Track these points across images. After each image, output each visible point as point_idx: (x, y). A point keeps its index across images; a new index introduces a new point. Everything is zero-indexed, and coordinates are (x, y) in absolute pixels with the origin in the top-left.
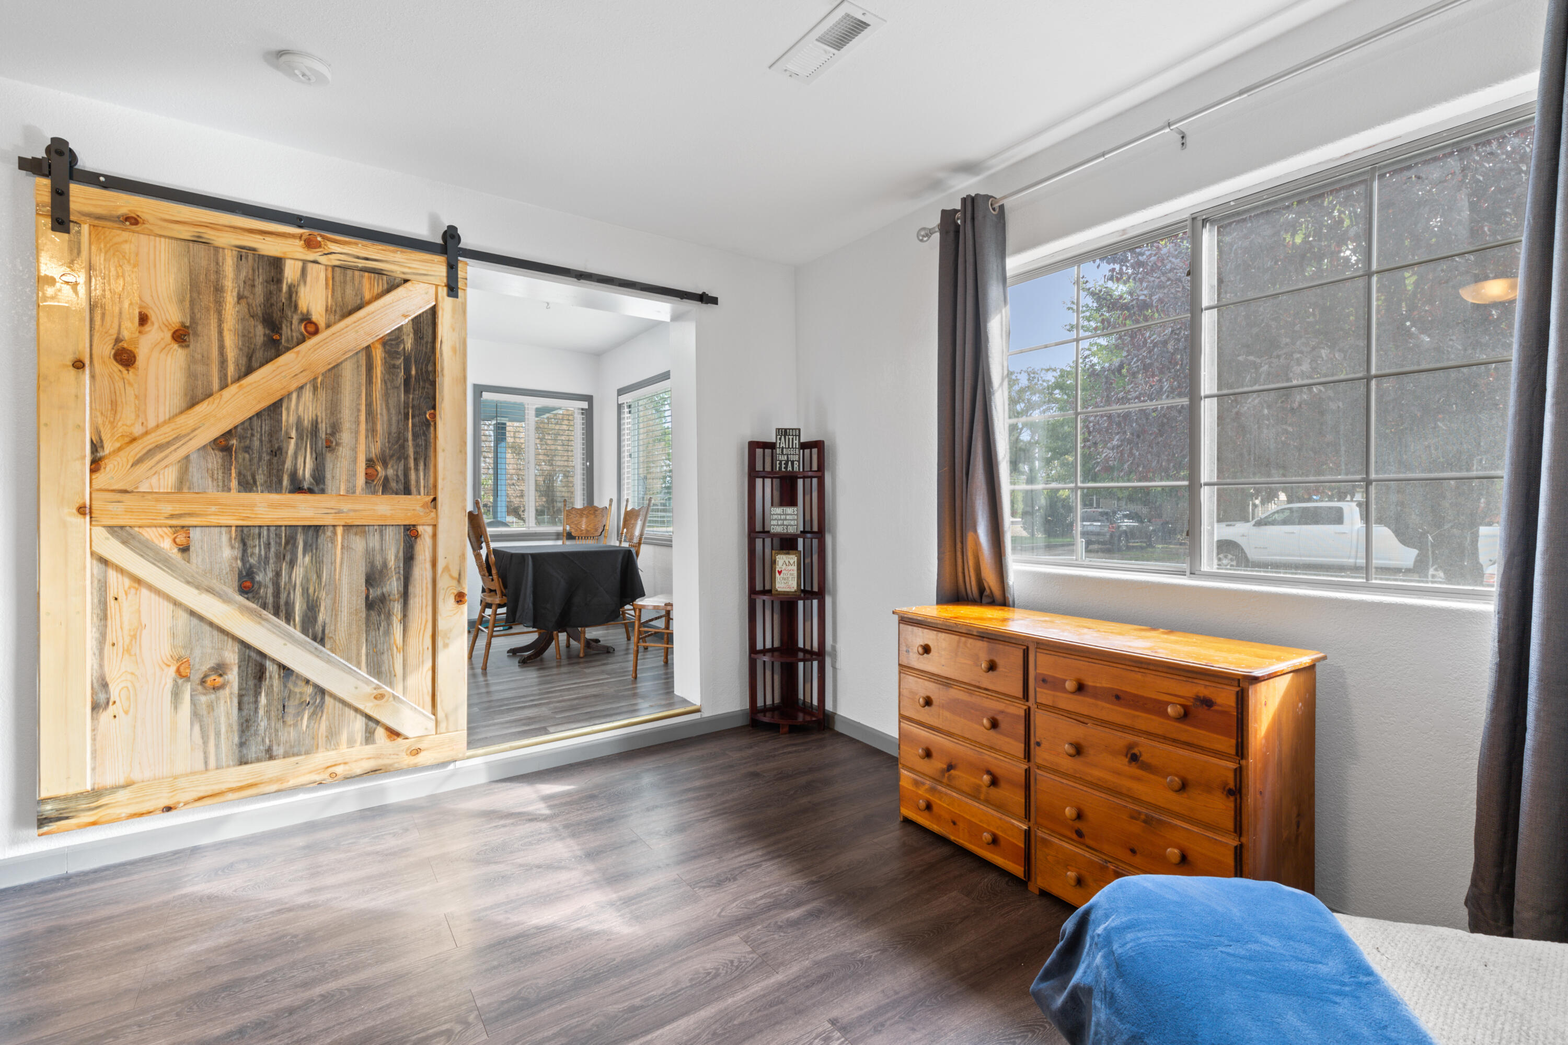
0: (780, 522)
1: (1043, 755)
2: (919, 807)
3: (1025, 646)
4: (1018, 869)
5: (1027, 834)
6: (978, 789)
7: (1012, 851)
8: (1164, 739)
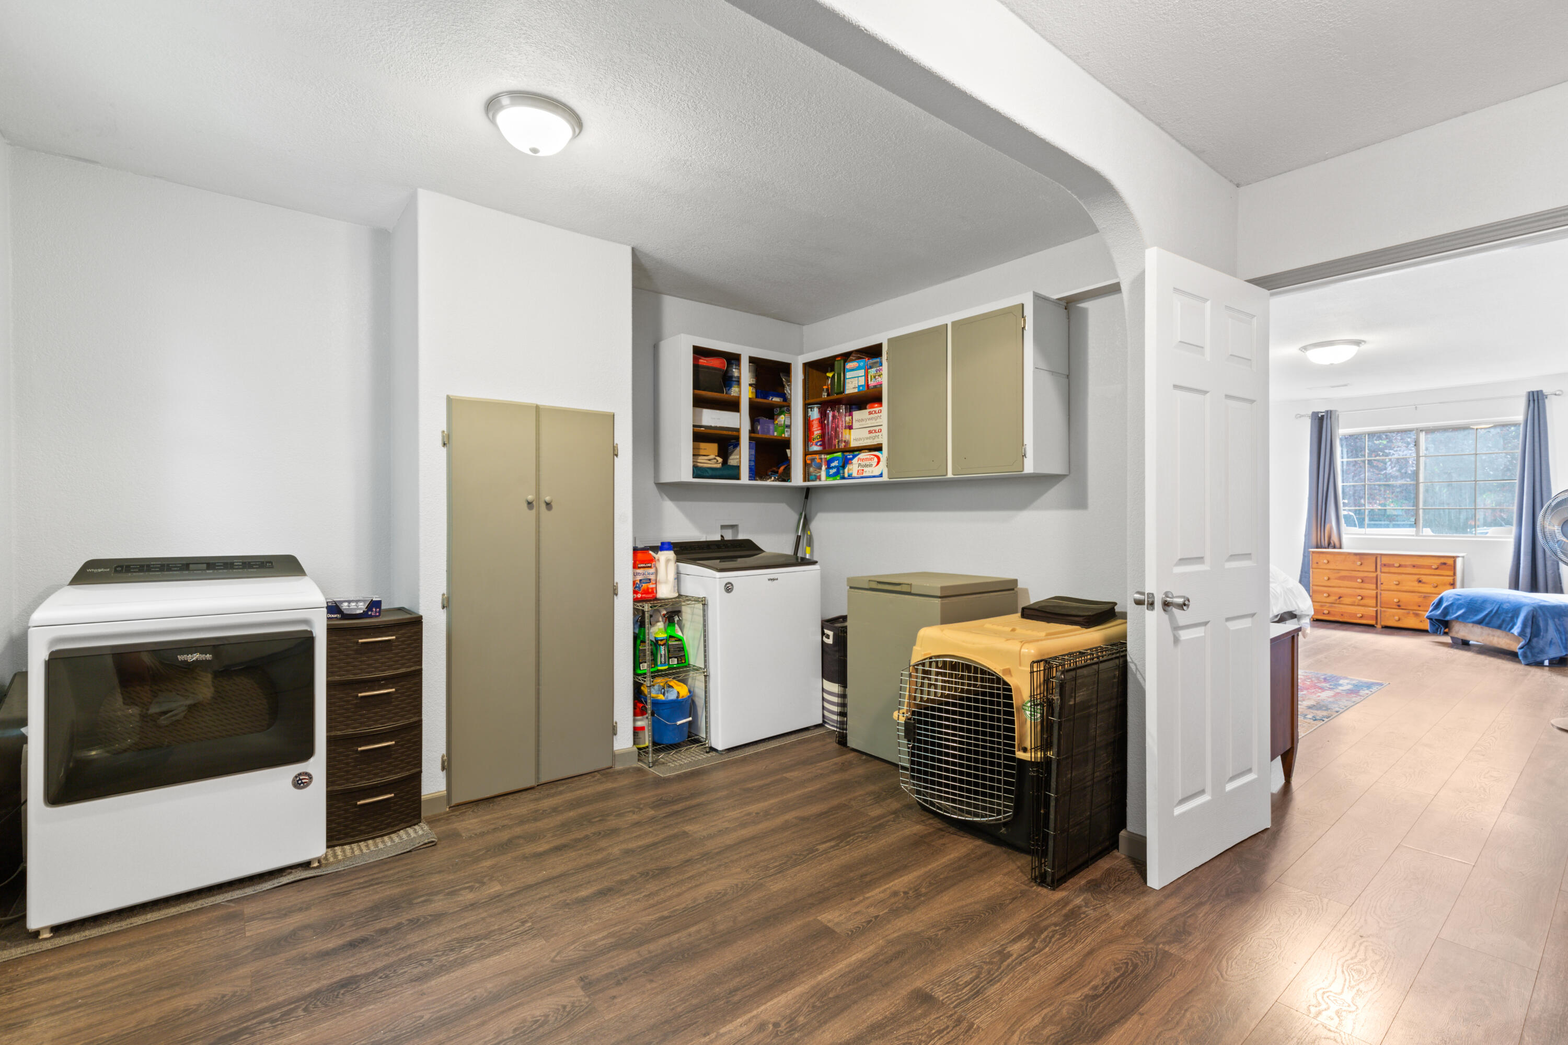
1: (1383, 587)
2: (1324, 614)
3: (1376, 556)
4: (1373, 622)
5: (1377, 611)
6: (1354, 602)
7: (1370, 617)
8: (1430, 575)
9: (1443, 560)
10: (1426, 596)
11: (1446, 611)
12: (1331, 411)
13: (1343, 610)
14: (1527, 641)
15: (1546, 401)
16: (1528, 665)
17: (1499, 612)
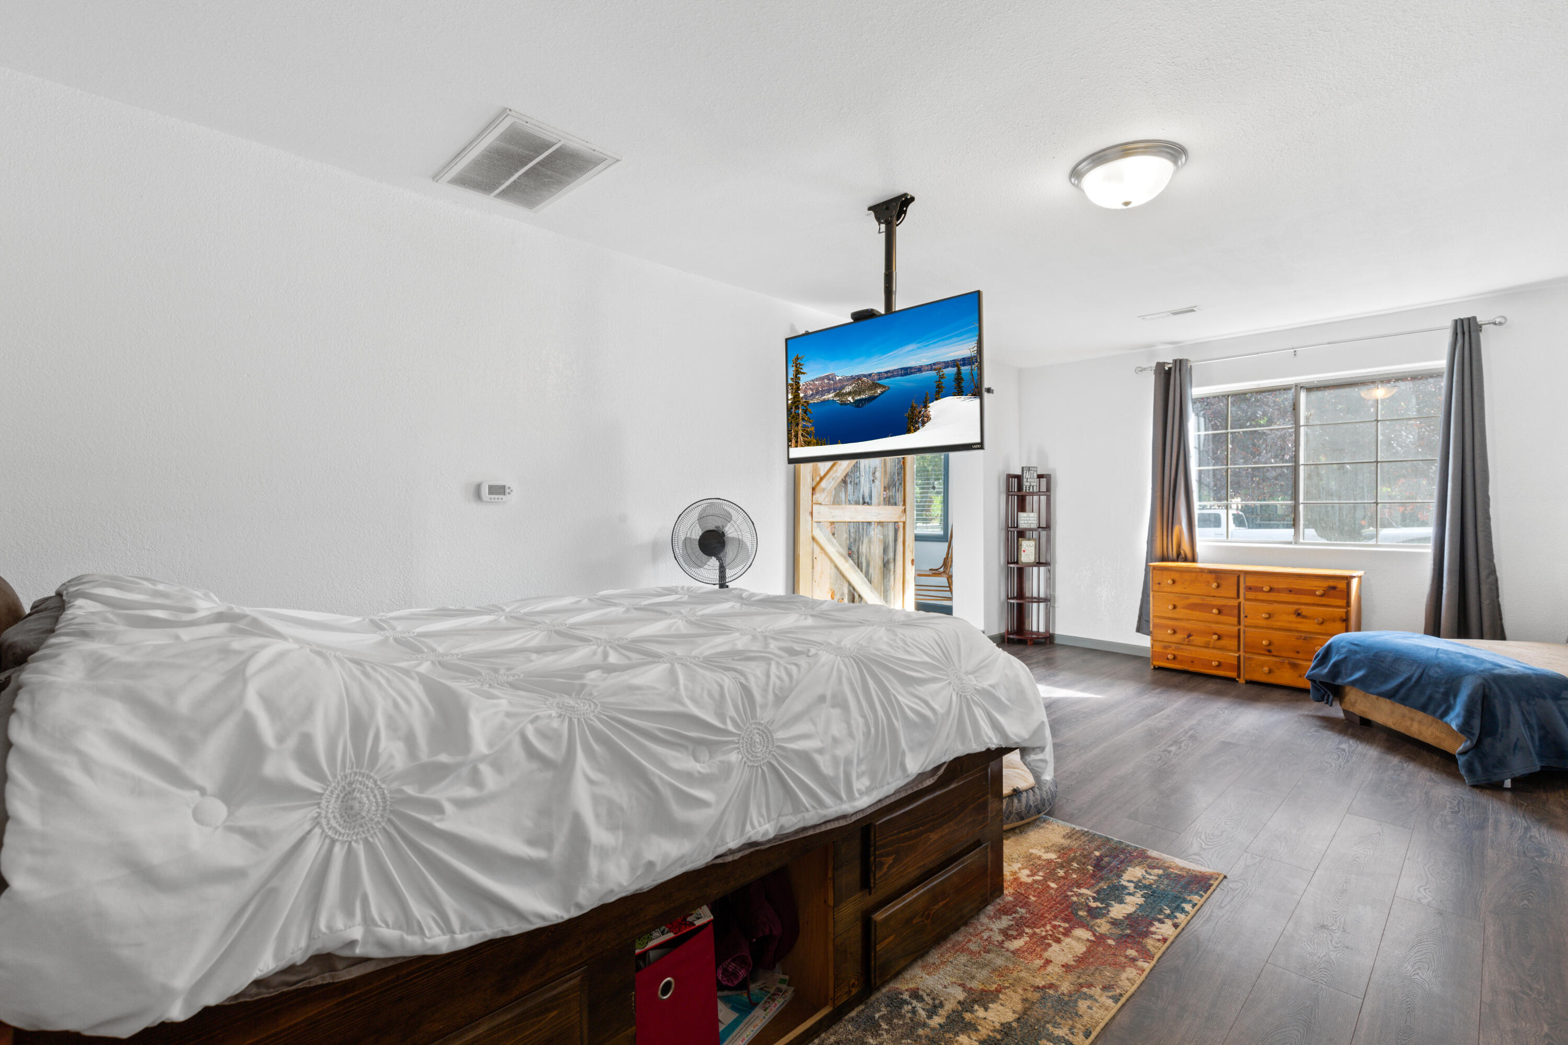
0: (1026, 522)
1: (1249, 621)
2: (1168, 659)
3: (1238, 575)
4: (1233, 674)
5: (1239, 657)
6: (1208, 643)
7: (1230, 667)
8: (1314, 605)
9: (1331, 583)
10: (1307, 638)
11: (1336, 671)
12: (1181, 361)
13: (1194, 655)
14: (1475, 742)
15: (1482, 335)
16: (1474, 786)
17: (1423, 681)
